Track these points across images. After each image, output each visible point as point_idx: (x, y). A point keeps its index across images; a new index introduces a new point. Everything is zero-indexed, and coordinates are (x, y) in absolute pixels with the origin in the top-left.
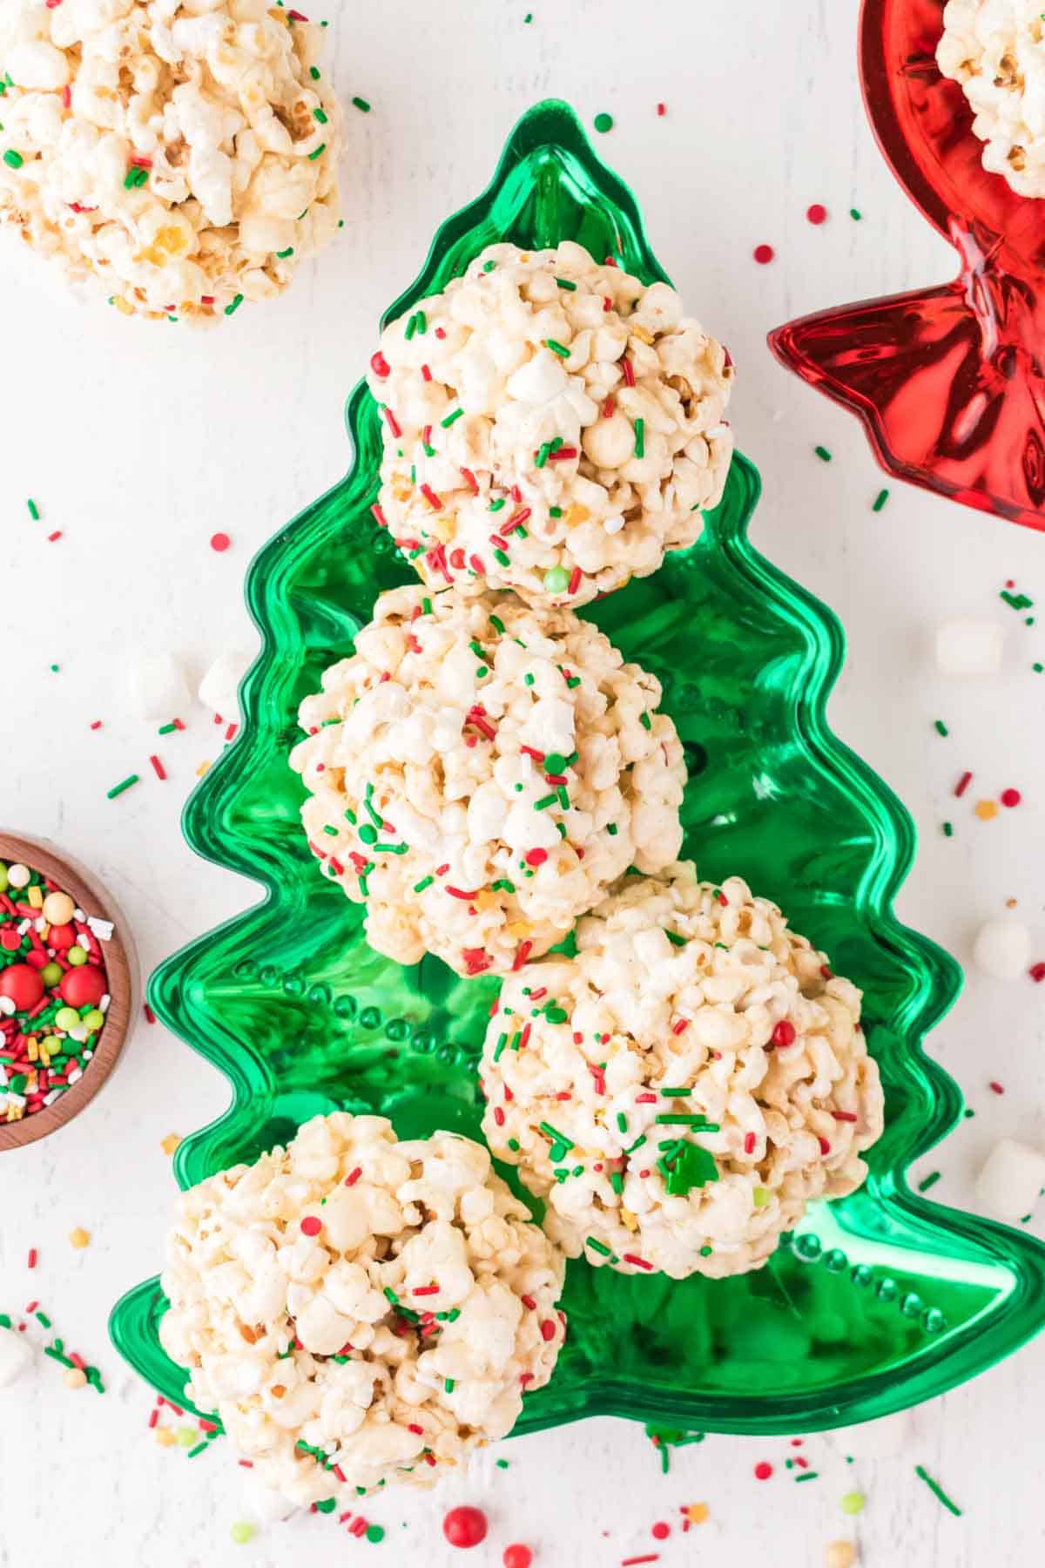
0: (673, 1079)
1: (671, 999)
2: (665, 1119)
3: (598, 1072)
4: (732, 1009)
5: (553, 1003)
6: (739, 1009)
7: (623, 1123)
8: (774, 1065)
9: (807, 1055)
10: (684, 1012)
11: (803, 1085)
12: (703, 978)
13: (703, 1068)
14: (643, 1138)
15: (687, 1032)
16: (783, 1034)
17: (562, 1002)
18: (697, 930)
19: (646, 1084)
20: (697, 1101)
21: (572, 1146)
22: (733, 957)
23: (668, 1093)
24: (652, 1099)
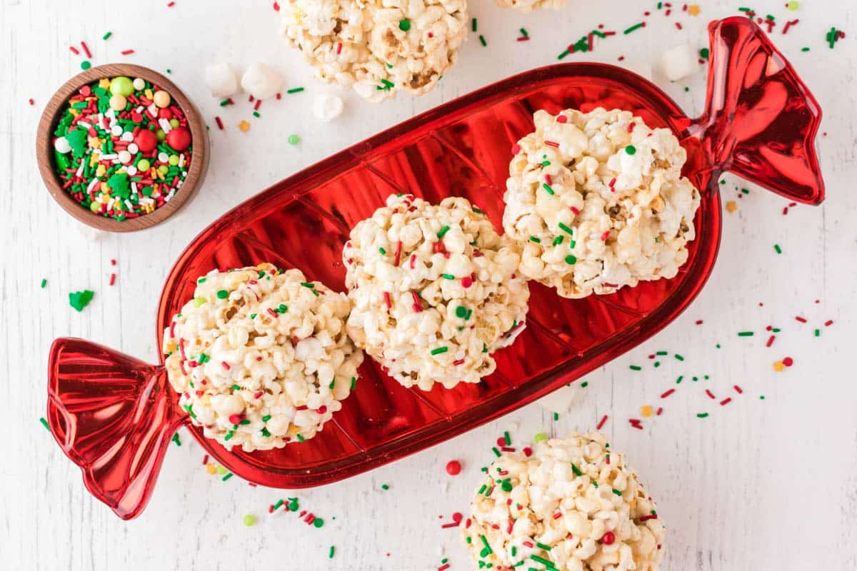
0: (544, 540)
1: (560, 500)
2: (534, 557)
3: (512, 521)
4: (586, 516)
5: (509, 480)
6: (591, 518)
7: (514, 551)
8: (599, 552)
9: (618, 553)
10: (563, 510)
11: (612, 567)
12: (578, 496)
13: (563, 540)
14: (522, 562)
15: (560, 520)
16: (609, 538)
17: (513, 481)
18: (588, 471)
19: (532, 537)
20: (553, 555)
21: (491, 552)
22: (598, 492)
23: (540, 545)
24: (531, 545)
